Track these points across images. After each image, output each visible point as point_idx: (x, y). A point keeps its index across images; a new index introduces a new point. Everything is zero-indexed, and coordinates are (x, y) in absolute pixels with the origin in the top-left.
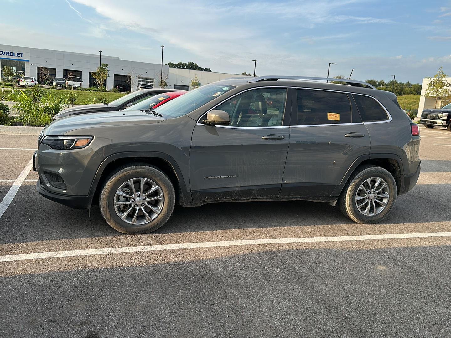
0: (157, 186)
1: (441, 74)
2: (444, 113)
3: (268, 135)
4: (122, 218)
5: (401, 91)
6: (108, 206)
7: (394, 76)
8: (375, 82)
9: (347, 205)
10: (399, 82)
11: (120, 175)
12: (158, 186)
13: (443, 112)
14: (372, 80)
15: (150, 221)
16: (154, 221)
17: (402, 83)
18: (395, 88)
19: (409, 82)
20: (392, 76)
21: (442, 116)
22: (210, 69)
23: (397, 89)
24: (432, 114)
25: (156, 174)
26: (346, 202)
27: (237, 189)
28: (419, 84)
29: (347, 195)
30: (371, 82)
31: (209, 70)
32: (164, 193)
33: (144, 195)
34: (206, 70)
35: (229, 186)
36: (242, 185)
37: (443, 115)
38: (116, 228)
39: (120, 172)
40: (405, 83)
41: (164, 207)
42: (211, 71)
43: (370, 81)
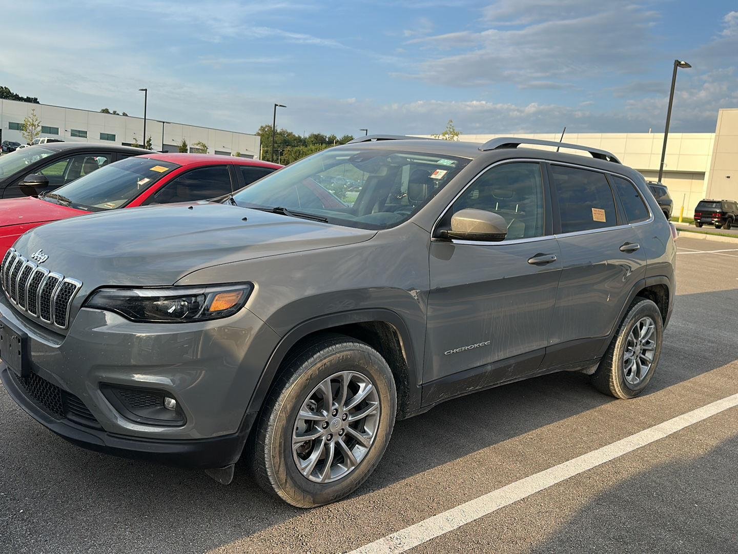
0: (370, 385)
1: (451, 130)
3: (534, 257)
4: (305, 474)
6: (282, 451)
7: (367, 130)
9: (613, 371)
11: (310, 372)
12: (373, 384)
15: (353, 468)
16: (362, 466)
22: (37, 99)
25: (372, 357)
26: (613, 366)
27: (489, 368)
29: (614, 354)
31: (35, 101)
32: (382, 398)
33: (345, 409)
34: (28, 100)
35: (478, 365)
36: (496, 359)
38: (294, 499)
39: (306, 363)
41: (379, 429)
42: (38, 103)
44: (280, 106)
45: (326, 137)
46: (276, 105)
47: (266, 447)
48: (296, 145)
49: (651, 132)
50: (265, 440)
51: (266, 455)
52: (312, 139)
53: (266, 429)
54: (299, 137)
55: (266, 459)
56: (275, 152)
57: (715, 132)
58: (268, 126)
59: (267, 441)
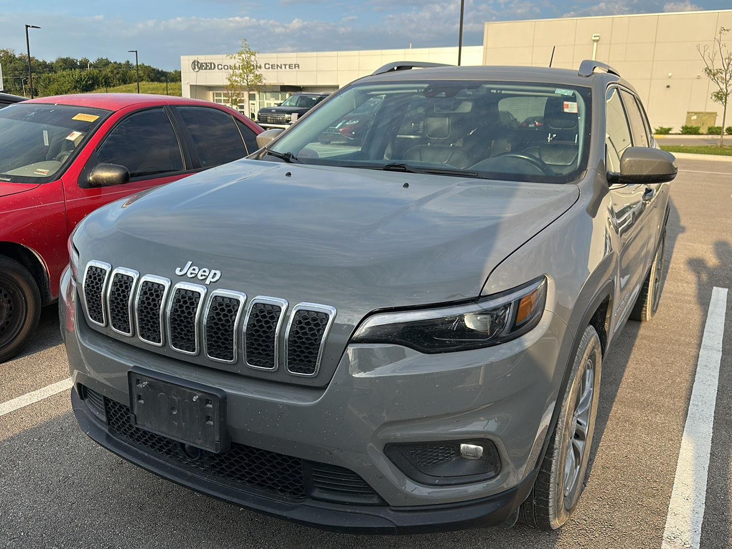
2: (293, 114)
5: (125, 77)
7: (136, 52)
8: (73, 61)
10: (112, 62)
13: (290, 113)
14: (67, 58)
17: (118, 62)
18: (115, 72)
19: (128, 62)
20: (133, 51)
21: (290, 118)
23: (117, 73)
24: (275, 115)
26: (649, 292)
28: (145, 65)
29: (650, 280)
30: (66, 62)
37: (292, 116)
40: (123, 62)
43: (64, 59)
44: (33, 27)
45: (77, 60)
46: (27, 26)
47: (553, 475)
48: (41, 71)
49: (412, 48)
50: (551, 467)
51: (551, 484)
52: (61, 64)
53: (553, 454)
54: (44, 62)
55: (551, 489)
56: (17, 80)
57: (482, 44)
58: (4, 51)
59: (553, 468)
